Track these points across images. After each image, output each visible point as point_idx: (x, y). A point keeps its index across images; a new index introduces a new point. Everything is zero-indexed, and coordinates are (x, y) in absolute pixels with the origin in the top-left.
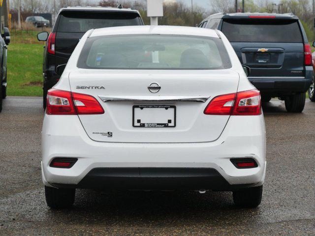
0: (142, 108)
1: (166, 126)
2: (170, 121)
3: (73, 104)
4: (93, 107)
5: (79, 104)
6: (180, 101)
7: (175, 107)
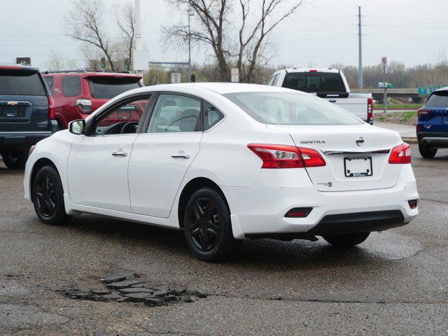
0: (350, 160)
1: (366, 175)
2: (368, 171)
3: (302, 158)
4: (316, 160)
5: (306, 158)
6: (373, 152)
7: (370, 158)
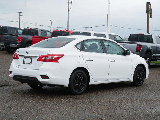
0: (26, 58)
1: (29, 64)
7: (32, 58)
